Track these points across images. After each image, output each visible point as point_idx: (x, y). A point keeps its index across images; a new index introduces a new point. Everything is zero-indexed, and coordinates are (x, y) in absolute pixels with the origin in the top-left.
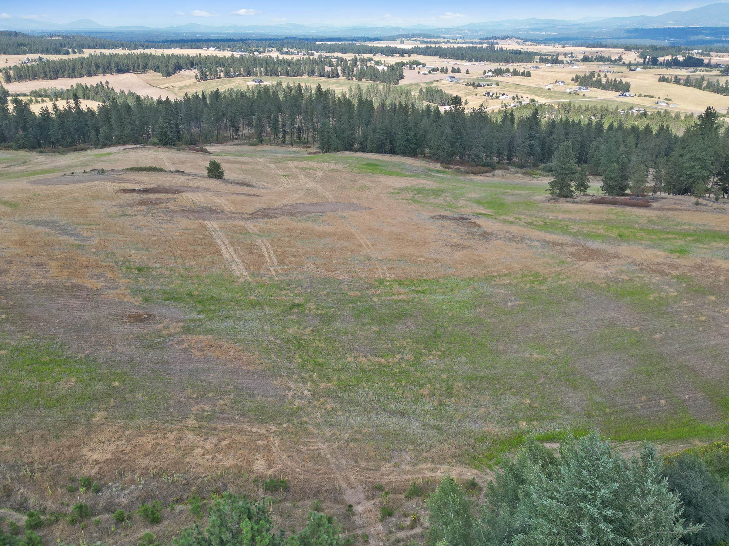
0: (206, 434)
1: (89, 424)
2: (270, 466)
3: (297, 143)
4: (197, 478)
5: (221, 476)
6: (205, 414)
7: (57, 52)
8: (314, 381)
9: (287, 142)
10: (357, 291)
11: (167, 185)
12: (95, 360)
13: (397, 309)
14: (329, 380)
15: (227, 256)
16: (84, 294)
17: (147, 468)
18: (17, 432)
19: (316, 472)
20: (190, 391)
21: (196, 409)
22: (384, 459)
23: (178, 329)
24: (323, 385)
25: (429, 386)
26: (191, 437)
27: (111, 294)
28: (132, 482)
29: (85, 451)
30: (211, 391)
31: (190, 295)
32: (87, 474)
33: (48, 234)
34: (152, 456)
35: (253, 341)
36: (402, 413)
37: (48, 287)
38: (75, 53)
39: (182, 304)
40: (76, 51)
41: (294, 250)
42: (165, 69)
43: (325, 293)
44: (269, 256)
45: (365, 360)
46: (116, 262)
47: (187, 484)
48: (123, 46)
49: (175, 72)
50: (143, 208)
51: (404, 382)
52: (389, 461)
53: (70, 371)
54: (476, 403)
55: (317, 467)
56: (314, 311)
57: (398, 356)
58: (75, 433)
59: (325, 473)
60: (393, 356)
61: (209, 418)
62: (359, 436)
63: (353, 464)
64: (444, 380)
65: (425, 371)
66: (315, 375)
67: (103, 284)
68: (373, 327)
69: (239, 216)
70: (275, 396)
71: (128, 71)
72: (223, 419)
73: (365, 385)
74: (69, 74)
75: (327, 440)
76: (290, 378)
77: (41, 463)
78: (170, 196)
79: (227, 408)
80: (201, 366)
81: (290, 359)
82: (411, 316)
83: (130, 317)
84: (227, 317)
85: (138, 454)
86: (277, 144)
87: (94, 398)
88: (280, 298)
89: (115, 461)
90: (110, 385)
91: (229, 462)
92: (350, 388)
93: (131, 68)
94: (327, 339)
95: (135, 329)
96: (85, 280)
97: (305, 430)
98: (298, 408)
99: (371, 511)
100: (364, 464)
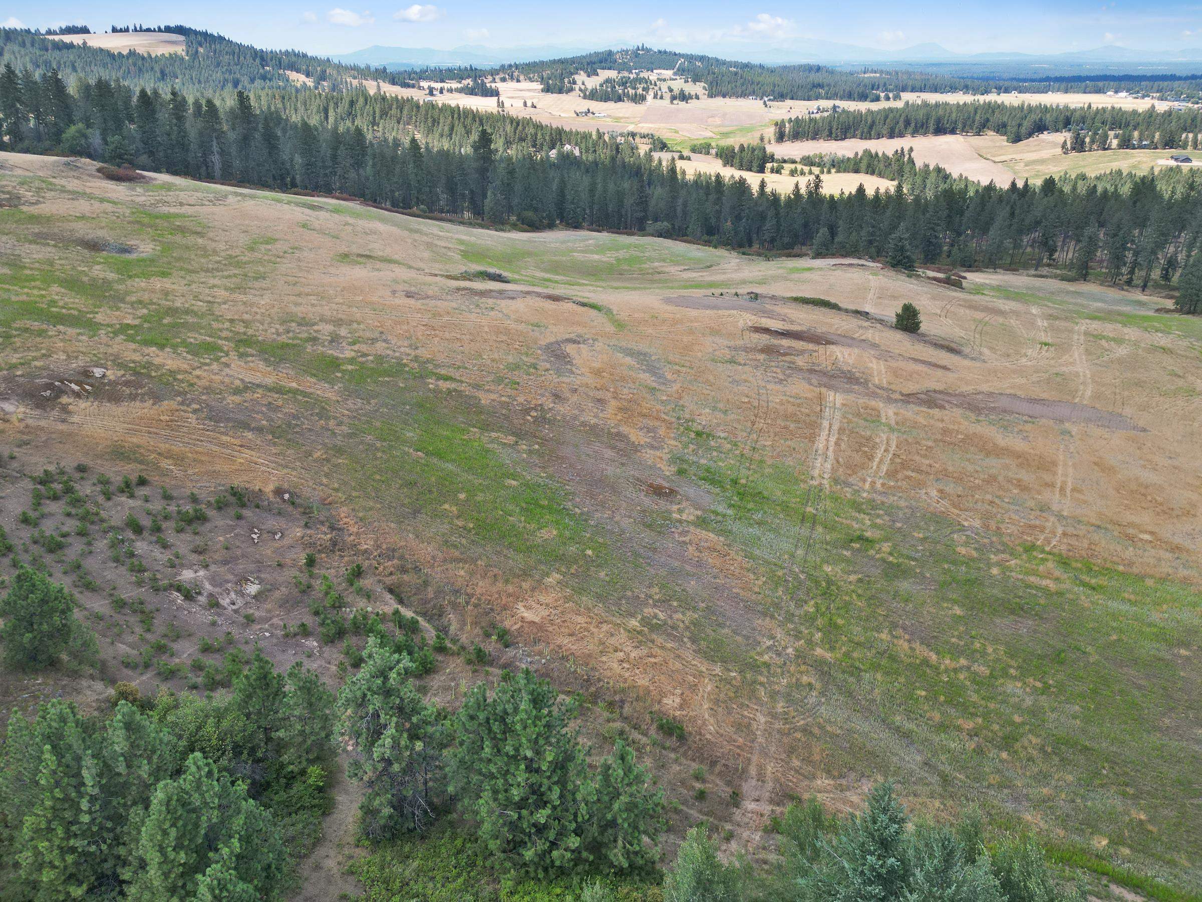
0: (640, 642)
1: (540, 582)
2: (681, 707)
3: (1157, 286)
4: (599, 680)
5: (623, 691)
6: (655, 621)
7: (863, 97)
8: (810, 642)
9: (1135, 282)
10: (976, 549)
11: (820, 330)
12: (586, 520)
13: (1020, 597)
14: (832, 649)
15: (821, 446)
16: (621, 445)
17: (560, 647)
18: (479, 562)
19: (731, 741)
20: (656, 589)
21: (648, 611)
22: (828, 772)
23: (692, 518)
24: (819, 651)
25: (980, 720)
26: (621, 638)
27: (649, 456)
28: (540, 653)
29: (520, 606)
30: (679, 600)
31: (735, 482)
32: (508, 627)
33: (630, 368)
34: (573, 639)
35: (769, 563)
36: (906, 736)
37: (593, 427)
38: (888, 99)
39: (718, 490)
40: (891, 95)
41: (927, 462)
42: (1015, 129)
43: (921, 536)
44: (881, 461)
45: (906, 645)
46: (679, 418)
47: (588, 680)
48: (966, 89)
49: (1030, 135)
50: (762, 357)
51: (942, 698)
52: (834, 778)
53: (557, 523)
54: (1042, 778)
55: (735, 737)
56: (883, 555)
57: (963, 662)
58: (524, 584)
59: (738, 747)
60: (954, 658)
61: (654, 628)
62: (816, 731)
63: (783, 756)
64: (1013, 723)
65: (992, 698)
66: (818, 636)
67: (648, 440)
68: (956, 608)
69: (885, 394)
70: (747, 638)
71: (953, 132)
72: (669, 635)
73: (879, 676)
74: (862, 133)
75: (774, 716)
76: (781, 625)
77: (479, 599)
78: (811, 346)
79: (682, 625)
80: (688, 568)
81: (800, 603)
82: (1036, 615)
83: (651, 486)
84: (760, 524)
85: (563, 630)
86: (1115, 285)
87: (561, 558)
88: (849, 522)
89: (540, 627)
90: (584, 551)
91: (643, 681)
92: (855, 671)
93: (960, 126)
94: (872, 597)
95: (647, 501)
96: (633, 431)
97: (753, 691)
98: (765, 663)
99: (762, 815)
100: (796, 763)
